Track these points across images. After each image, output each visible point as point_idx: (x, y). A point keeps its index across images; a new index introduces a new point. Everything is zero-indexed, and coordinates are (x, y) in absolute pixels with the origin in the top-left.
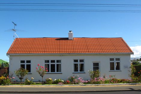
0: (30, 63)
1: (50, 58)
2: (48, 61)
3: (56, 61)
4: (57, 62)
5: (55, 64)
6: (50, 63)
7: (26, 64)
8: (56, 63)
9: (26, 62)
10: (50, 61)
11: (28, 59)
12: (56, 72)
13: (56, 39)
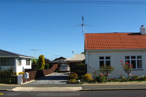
0: (110, 59)
1: (131, 54)
2: (128, 57)
3: (136, 57)
4: (138, 58)
5: (135, 61)
6: (130, 60)
7: (105, 60)
8: (136, 59)
9: (105, 58)
10: (130, 58)
11: (108, 56)
12: (137, 68)
13: (127, 34)
